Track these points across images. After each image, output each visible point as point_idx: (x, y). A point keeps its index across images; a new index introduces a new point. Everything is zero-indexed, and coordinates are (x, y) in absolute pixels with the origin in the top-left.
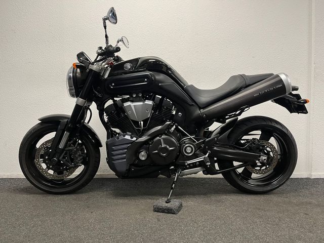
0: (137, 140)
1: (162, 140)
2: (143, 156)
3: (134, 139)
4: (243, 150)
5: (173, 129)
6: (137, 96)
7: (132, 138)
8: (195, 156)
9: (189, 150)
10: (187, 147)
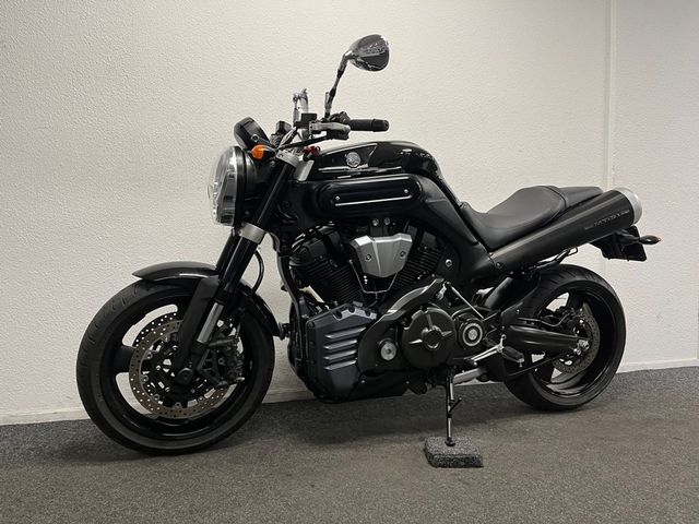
0: (378, 318)
1: (429, 316)
2: (388, 351)
3: (373, 316)
4: (555, 330)
5: (442, 292)
6: (381, 224)
7: (368, 313)
8: (483, 347)
9: (473, 335)
10: (469, 329)
